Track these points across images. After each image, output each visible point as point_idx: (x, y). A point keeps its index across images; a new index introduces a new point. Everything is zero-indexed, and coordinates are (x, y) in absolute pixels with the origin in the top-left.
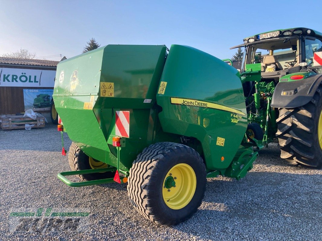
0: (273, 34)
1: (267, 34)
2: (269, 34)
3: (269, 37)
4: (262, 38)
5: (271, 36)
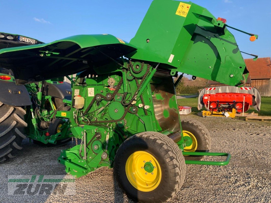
0: (31, 41)
2: (28, 39)
4: (22, 40)
5: (29, 42)
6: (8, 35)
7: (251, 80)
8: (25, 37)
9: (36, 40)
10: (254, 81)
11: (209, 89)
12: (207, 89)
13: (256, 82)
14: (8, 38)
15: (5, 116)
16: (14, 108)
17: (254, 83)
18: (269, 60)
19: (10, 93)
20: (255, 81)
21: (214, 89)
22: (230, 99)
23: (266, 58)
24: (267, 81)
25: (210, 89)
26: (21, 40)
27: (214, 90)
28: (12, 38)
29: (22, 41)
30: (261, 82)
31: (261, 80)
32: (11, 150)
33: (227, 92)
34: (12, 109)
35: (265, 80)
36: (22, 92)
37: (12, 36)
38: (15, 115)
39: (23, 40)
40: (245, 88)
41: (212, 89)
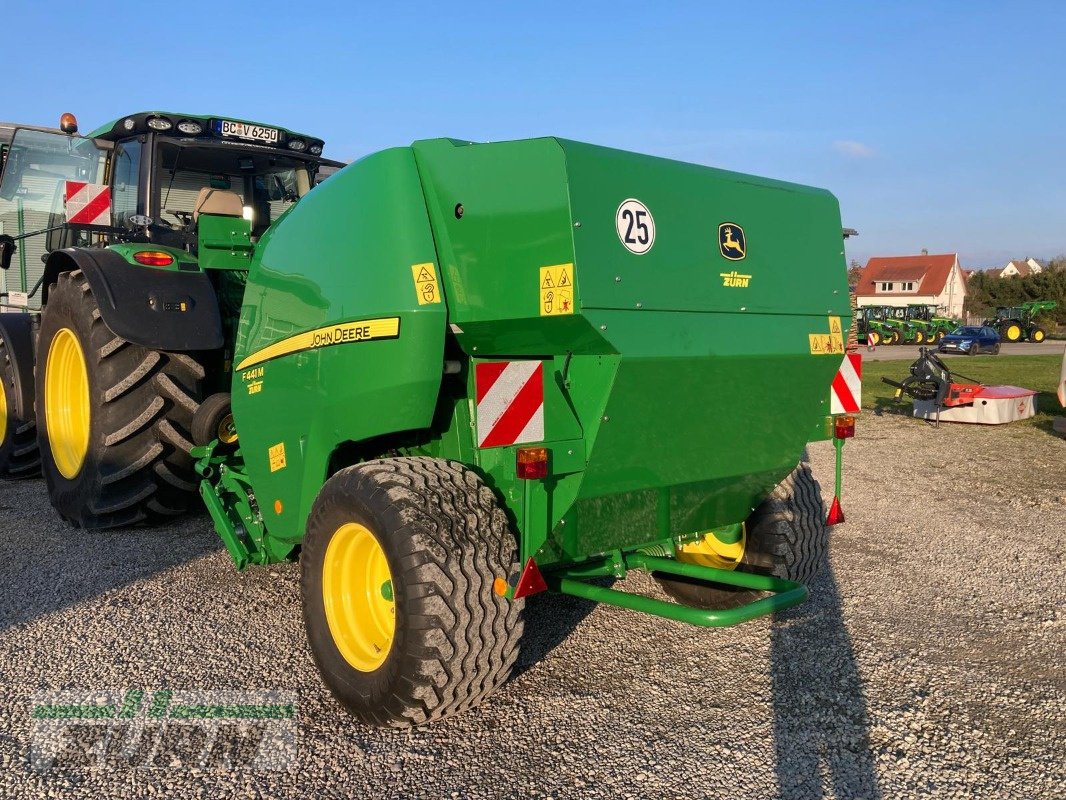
0: (263, 135)
1: (247, 127)
2: (252, 128)
3: (250, 135)
4: (229, 133)
5: (257, 138)
6: (184, 120)
8: (240, 122)
9: (280, 130)
14: (183, 128)
15: (128, 378)
16: (161, 355)
19: (153, 307)
26: (225, 134)
28: (197, 129)
29: (230, 136)
32: (151, 488)
34: (153, 358)
36: (192, 304)
37: (194, 121)
38: (162, 378)
39: (236, 134)
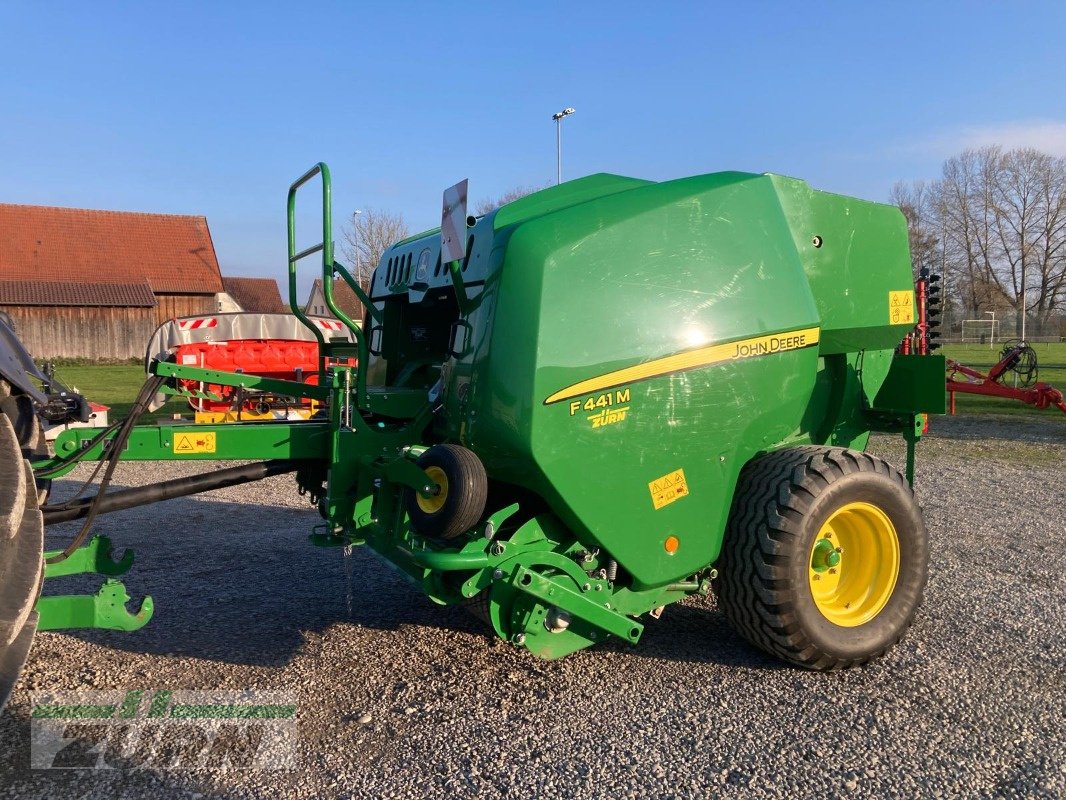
7: (157, 294)
10: (162, 298)
11: (190, 322)
12: (183, 324)
13: (171, 304)
17: (163, 305)
18: (203, 226)
20: (167, 301)
21: (214, 323)
22: (284, 361)
23: (194, 217)
24: (206, 302)
25: (196, 325)
27: (212, 328)
30: (186, 304)
31: (186, 297)
33: (262, 337)
35: (198, 298)
40: (322, 323)
41: (204, 325)
